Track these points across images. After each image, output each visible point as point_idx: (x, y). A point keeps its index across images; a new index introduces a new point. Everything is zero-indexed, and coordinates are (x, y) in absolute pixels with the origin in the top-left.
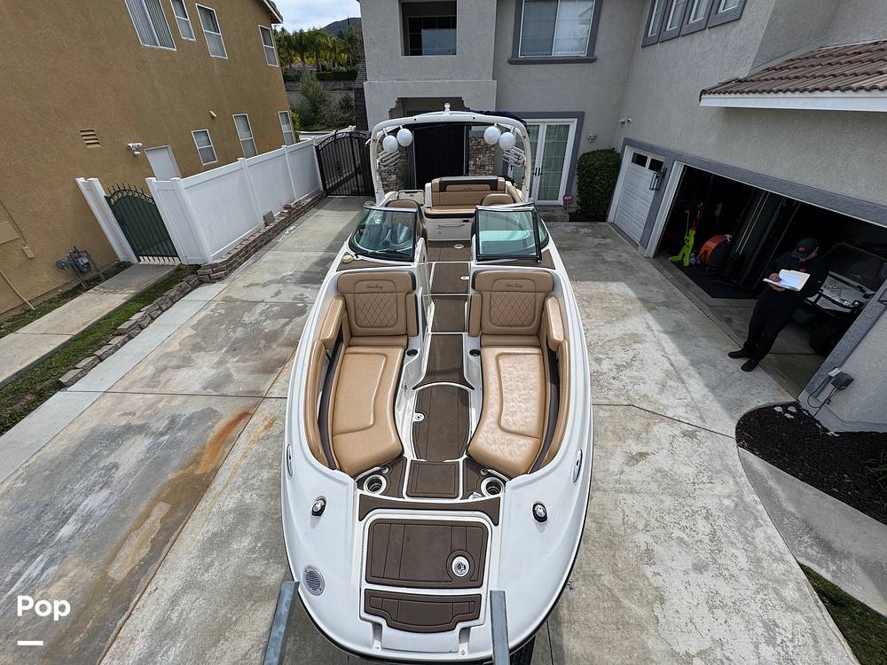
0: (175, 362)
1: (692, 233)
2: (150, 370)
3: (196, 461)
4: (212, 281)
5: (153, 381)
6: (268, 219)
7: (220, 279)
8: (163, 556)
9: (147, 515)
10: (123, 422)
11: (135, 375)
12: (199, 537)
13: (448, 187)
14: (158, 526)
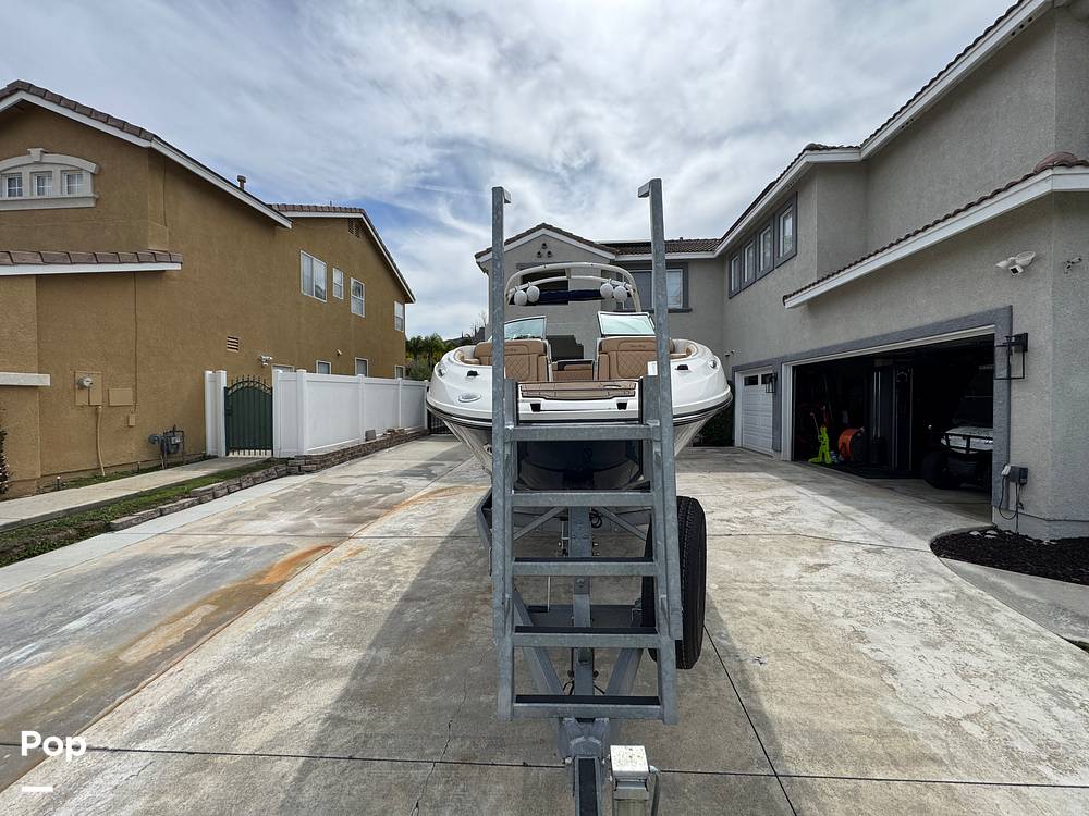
0: (248, 517)
1: (824, 430)
2: (219, 521)
3: (260, 576)
4: (301, 472)
5: (219, 528)
6: (369, 435)
7: (309, 472)
8: (197, 645)
9: (186, 613)
10: (178, 551)
11: (200, 524)
12: (251, 630)
13: (566, 367)
14: (198, 621)
